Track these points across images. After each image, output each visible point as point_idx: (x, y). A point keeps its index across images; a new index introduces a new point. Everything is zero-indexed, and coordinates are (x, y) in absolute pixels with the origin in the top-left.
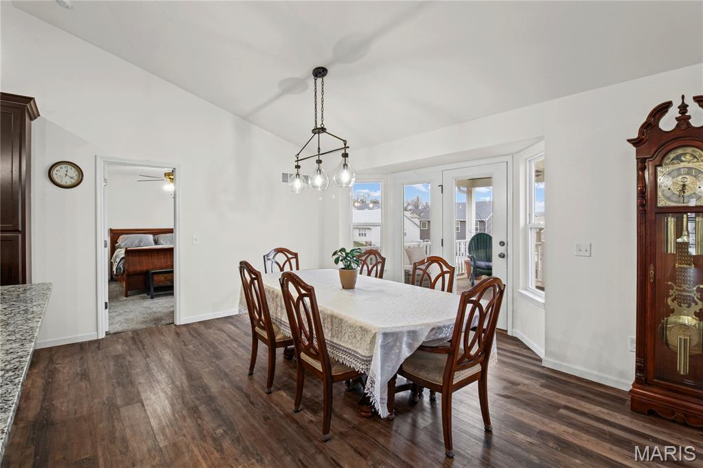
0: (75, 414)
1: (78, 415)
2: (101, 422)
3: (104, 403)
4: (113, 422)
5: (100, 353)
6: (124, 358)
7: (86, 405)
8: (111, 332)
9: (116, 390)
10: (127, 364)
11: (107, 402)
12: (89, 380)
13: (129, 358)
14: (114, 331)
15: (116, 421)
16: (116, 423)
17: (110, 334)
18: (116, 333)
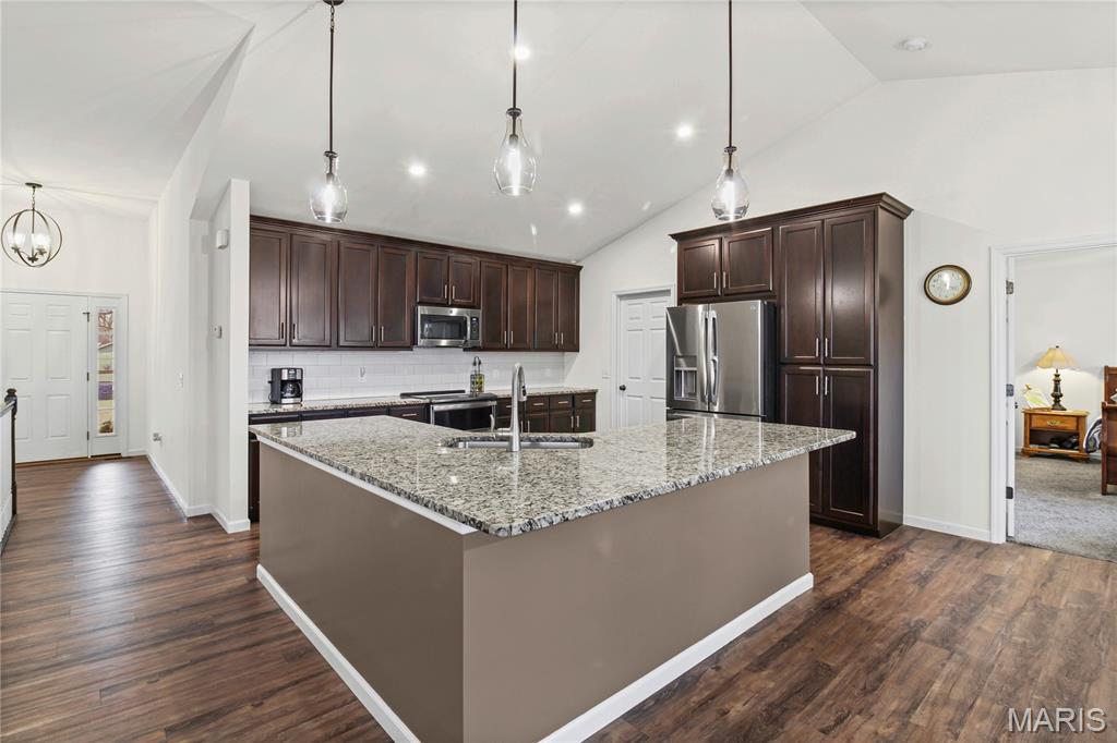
0: (869, 614)
1: (869, 618)
2: (881, 641)
3: (908, 624)
4: (893, 650)
5: (974, 561)
6: (998, 584)
7: (887, 613)
8: (1016, 540)
9: (940, 618)
10: (992, 594)
11: (912, 625)
12: (923, 587)
13: (1004, 587)
14: (1022, 541)
15: (897, 652)
16: (895, 654)
17: (1015, 542)
18: (1024, 545)
